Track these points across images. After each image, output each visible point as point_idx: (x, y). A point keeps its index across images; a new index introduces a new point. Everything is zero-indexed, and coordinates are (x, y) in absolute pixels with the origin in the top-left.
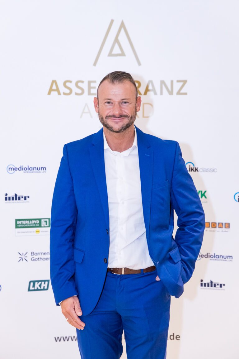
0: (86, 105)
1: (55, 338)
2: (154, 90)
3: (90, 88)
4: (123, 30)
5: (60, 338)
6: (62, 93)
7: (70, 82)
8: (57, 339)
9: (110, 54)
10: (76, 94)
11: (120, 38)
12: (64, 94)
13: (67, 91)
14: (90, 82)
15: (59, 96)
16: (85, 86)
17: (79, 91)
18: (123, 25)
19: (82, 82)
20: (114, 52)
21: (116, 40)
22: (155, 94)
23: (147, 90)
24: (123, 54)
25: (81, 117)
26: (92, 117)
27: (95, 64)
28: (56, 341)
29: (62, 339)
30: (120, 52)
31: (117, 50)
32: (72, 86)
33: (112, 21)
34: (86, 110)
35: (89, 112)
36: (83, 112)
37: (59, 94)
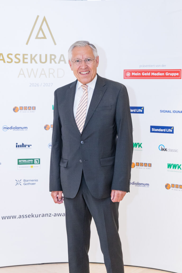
0: (22, 69)
1: (2, 217)
2: (64, 60)
3: (24, 58)
4: (44, 22)
5: (5, 217)
6: (6, 62)
7: (12, 54)
8: (3, 218)
9: (37, 38)
10: (15, 62)
11: (43, 27)
12: (8, 62)
13: (10, 60)
14: (24, 55)
15: (5, 63)
16: (21, 57)
17: (17, 61)
18: (45, 19)
19: (19, 55)
20: (39, 36)
21: (41, 29)
22: (65, 63)
23: (60, 60)
24: (45, 37)
25: (18, 77)
26: (25, 77)
27: (27, 44)
28: (3, 219)
29: (6, 218)
30: (43, 36)
31: (41, 35)
32: (13, 57)
33: (38, 16)
34: (22, 73)
35: (24, 74)
36: (20, 74)
37: (4, 62)
